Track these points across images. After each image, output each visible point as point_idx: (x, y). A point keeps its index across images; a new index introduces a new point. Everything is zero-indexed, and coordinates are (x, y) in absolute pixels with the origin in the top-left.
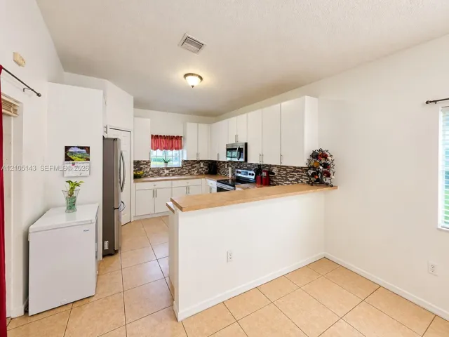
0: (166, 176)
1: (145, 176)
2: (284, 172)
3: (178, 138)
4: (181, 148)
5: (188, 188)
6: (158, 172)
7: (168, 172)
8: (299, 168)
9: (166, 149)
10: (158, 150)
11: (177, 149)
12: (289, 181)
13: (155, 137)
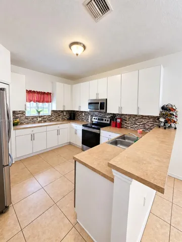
0: (39, 122)
1: (22, 124)
2: (134, 119)
3: (49, 94)
4: (51, 102)
5: (58, 131)
6: (33, 120)
7: (40, 119)
8: (146, 116)
9: (39, 102)
10: (32, 102)
11: (47, 102)
12: (137, 124)
13: (29, 92)
